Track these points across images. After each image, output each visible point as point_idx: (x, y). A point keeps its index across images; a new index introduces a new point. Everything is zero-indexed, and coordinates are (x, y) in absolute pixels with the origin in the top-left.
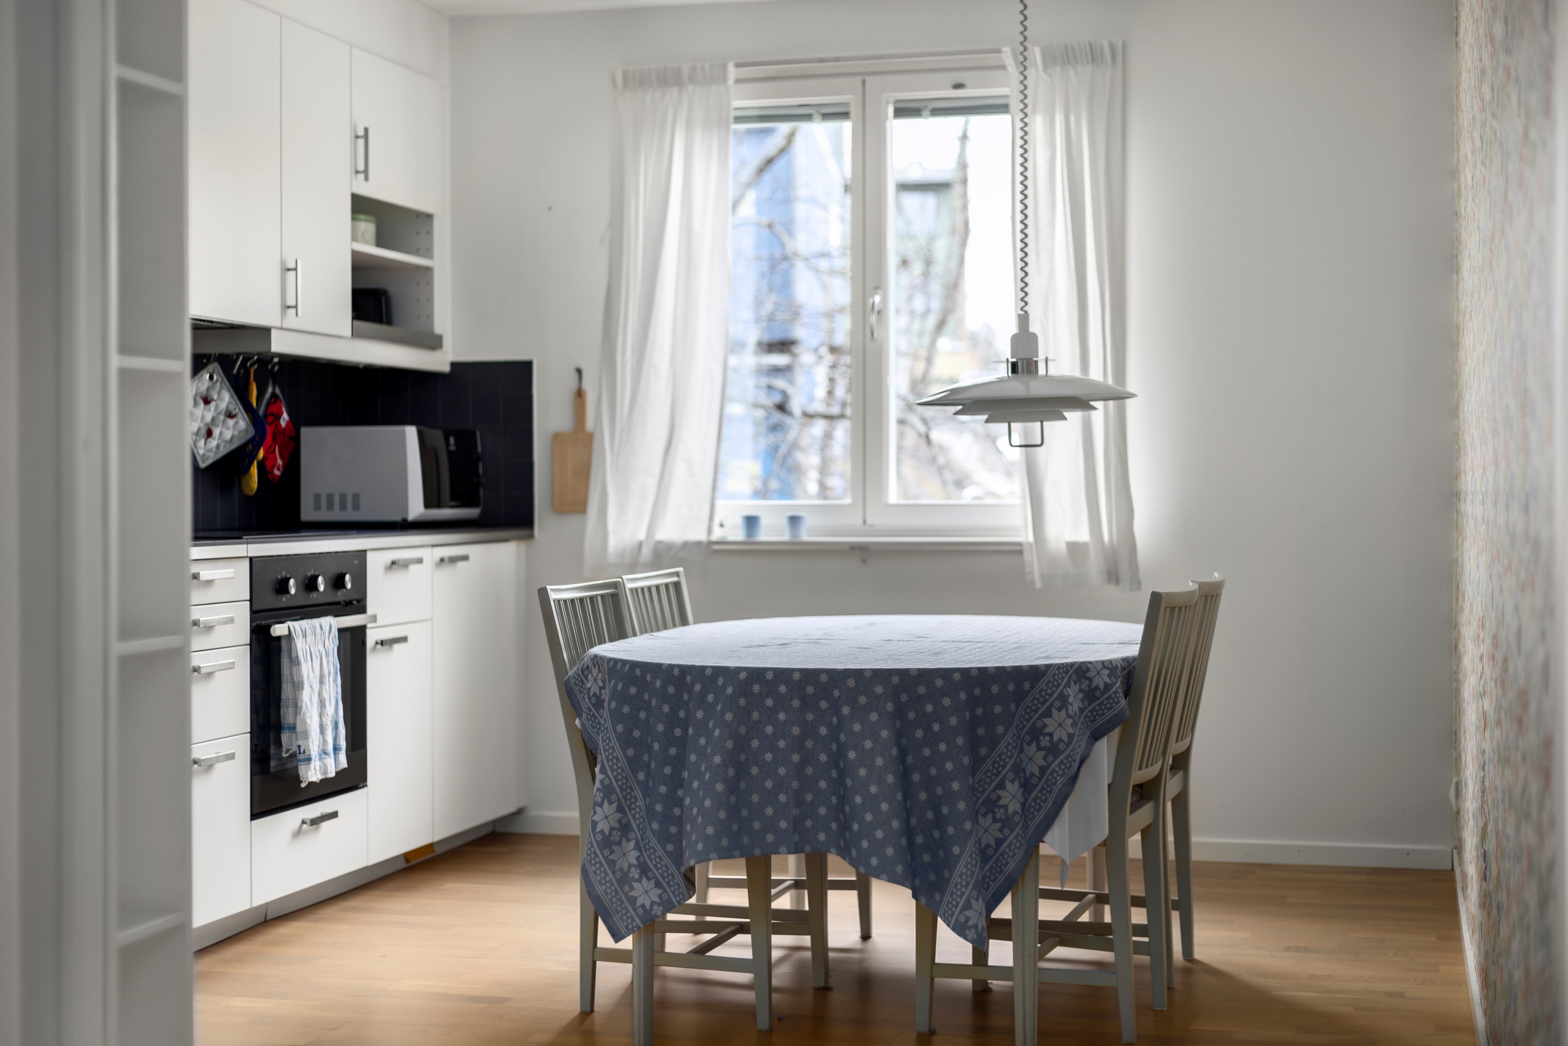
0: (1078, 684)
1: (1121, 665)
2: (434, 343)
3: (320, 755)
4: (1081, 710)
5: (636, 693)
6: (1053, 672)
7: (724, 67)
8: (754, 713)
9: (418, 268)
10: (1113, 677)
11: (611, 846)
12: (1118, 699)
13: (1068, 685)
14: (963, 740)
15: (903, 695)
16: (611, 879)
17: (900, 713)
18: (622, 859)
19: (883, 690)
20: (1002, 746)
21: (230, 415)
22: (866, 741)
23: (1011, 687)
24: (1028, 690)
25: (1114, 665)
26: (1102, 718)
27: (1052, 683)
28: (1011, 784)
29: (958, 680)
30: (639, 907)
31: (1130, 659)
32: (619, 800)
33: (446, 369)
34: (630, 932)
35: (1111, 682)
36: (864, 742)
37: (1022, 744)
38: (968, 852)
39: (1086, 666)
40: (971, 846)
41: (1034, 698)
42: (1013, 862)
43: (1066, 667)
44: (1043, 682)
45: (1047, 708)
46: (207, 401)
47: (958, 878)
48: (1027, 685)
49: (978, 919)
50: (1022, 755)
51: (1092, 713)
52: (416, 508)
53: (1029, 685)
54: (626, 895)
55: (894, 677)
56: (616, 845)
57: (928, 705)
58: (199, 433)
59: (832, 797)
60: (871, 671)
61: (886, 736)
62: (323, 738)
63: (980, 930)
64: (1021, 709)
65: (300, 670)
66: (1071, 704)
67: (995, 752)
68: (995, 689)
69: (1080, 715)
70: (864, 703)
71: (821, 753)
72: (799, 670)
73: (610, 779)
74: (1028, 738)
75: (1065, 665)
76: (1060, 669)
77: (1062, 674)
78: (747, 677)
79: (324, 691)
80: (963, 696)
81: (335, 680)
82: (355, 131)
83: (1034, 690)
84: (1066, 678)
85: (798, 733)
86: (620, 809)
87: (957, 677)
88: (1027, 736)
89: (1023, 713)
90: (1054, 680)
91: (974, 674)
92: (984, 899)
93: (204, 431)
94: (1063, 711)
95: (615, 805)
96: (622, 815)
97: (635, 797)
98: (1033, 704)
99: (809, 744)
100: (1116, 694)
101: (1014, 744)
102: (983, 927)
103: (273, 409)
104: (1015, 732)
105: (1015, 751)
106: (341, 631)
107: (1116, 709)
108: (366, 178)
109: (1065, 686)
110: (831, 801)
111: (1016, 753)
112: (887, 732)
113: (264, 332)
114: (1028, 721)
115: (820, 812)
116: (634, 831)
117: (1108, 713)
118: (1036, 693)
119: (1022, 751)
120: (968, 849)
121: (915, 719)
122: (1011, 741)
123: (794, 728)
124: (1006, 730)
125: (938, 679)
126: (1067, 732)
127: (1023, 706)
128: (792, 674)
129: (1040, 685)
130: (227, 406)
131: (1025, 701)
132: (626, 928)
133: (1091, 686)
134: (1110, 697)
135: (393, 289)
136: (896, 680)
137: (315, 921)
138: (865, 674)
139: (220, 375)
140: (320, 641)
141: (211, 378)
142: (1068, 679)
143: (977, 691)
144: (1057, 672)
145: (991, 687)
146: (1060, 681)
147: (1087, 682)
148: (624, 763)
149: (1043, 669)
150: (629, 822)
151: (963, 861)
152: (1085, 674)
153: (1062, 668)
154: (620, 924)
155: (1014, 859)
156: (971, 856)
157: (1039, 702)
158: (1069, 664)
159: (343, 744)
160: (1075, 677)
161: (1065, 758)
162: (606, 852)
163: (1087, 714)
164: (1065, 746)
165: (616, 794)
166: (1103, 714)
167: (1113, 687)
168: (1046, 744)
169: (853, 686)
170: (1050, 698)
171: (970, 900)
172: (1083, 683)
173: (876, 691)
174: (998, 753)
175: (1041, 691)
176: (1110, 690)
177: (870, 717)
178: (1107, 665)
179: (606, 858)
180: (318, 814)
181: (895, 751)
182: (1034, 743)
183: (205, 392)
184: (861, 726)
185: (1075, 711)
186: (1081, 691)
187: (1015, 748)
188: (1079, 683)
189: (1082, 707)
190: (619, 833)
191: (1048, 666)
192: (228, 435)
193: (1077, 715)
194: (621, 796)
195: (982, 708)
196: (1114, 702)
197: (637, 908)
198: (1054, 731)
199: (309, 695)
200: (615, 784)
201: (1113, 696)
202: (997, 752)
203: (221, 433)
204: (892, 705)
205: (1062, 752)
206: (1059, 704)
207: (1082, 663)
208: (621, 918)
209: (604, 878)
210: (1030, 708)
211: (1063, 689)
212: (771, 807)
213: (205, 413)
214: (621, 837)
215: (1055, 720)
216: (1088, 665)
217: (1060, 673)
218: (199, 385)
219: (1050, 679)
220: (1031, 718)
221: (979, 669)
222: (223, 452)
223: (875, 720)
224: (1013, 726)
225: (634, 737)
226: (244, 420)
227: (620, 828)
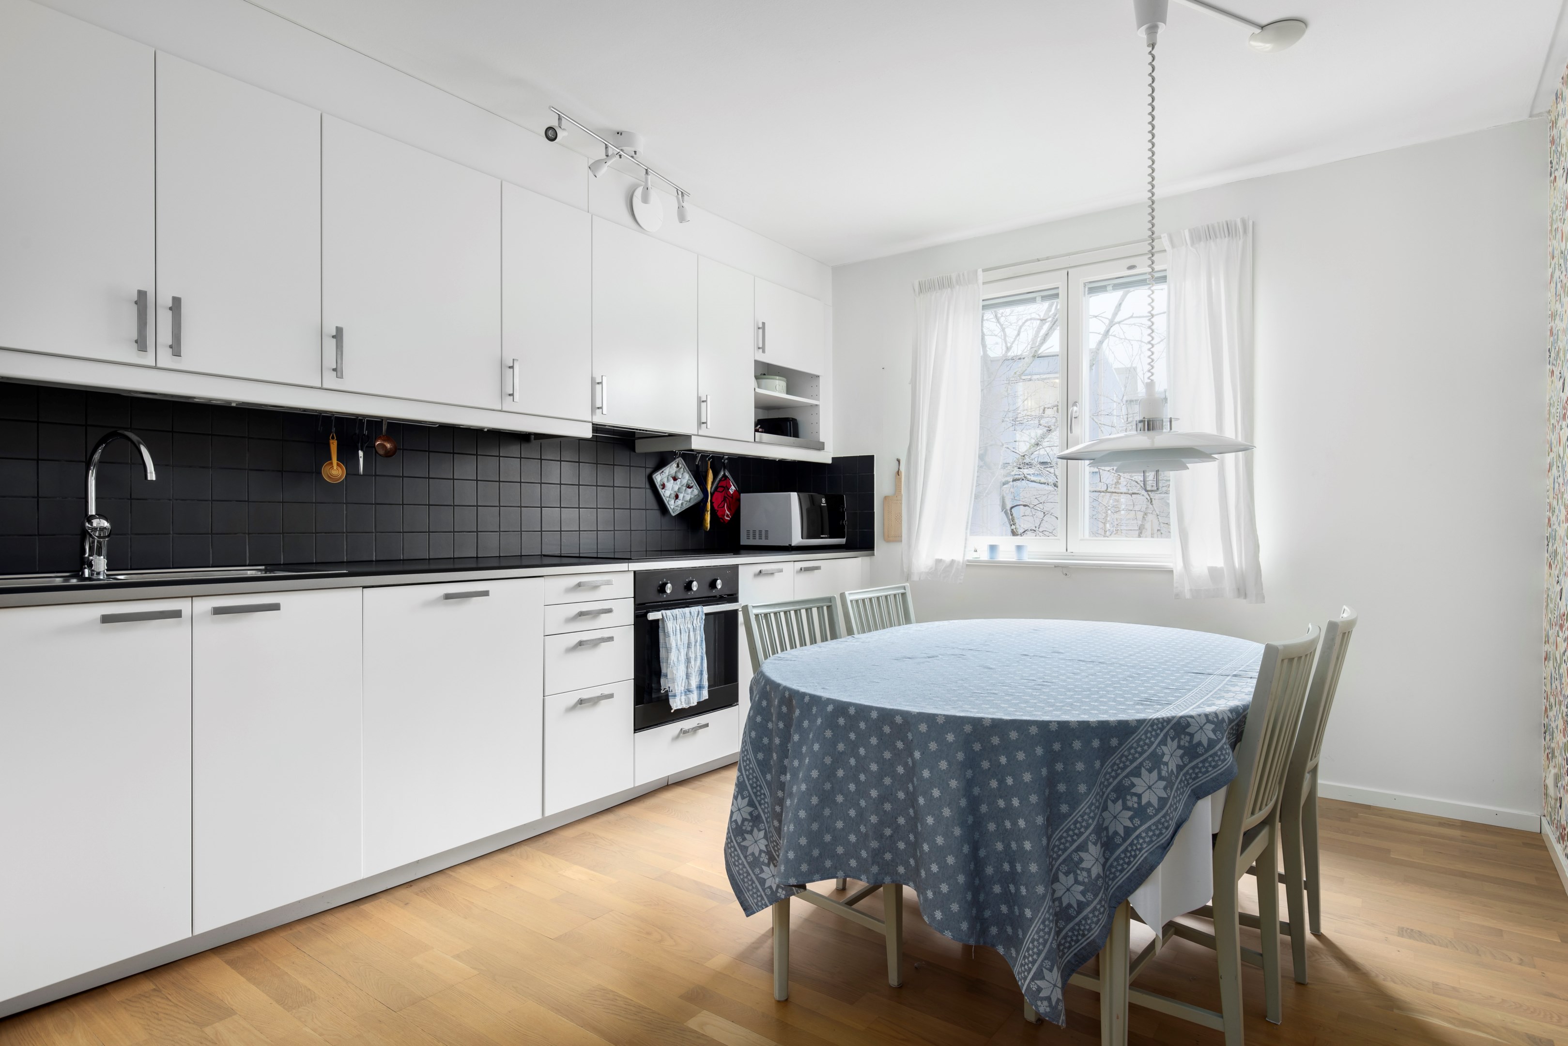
0: (1176, 741)
1: (1228, 717)
2: (820, 447)
3: (685, 692)
4: (1180, 768)
5: (766, 706)
6: (1145, 729)
7: (976, 271)
8: (839, 745)
9: (812, 406)
10: (1219, 732)
11: (743, 834)
12: (1225, 756)
13: (1163, 742)
14: (1037, 798)
15: (976, 744)
16: (743, 862)
17: (972, 762)
18: (753, 845)
19: (954, 739)
20: (1083, 807)
21: (689, 487)
22: (935, 790)
23: (1096, 743)
24: (1116, 746)
25: (1220, 718)
26: (1205, 776)
27: (1144, 740)
28: (1094, 846)
29: (1034, 733)
30: (767, 888)
31: (1239, 708)
32: (750, 795)
33: (830, 462)
34: (760, 908)
35: (1216, 738)
36: (933, 790)
37: (1106, 802)
38: (1040, 918)
39: (1186, 721)
40: (1043, 912)
41: (1123, 756)
42: (1098, 928)
43: (1162, 723)
44: (1133, 739)
45: (1136, 767)
46: (675, 479)
47: (1029, 944)
48: (1114, 742)
49: (1052, 991)
50: (1105, 814)
51: (1194, 770)
52: (797, 539)
53: (1117, 742)
54: (757, 876)
55: (967, 726)
56: (748, 834)
57: (1002, 757)
58: (671, 496)
59: (910, 834)
60: (943, 717)
61: (955, 787)
62: (688, 681)
63: (1054, 1003)
64: (1107, 766)
65: (669, 640)
66: (1166, 764)
67: (1077, 811)
68: (1077, 745)
69: (1178, 773)
70: (935, 749)
71: (899, 790)
72: (877, 709)
73: (743, 778)
74: (1113, 795)
75: (1161, 720)
76: (1154, 726)
77: (1156, 731)
78: (833, 710)
79: (690, 653)
80: (1039, 751)
81: (701, 645)
82: (757, 325)
83: (1123, 747)
84: (1162, 735)
85: (876, 769)
86: (751, 804)
87: (1034, 730)
88: (1112, 793)
89: (1109, 770)
90: (1146, 737)
91: (1054, 727)
92: (1059, 968)
93: (673, 496)
94: (1154, 772)
95: (747, 800)
96: (754, 809)
97: (764, 794)
98: (1121, 762)
99: (887, 781)
100: (1221, 751)
101: (1097, 804)
102: (1058, 1000)
103: (724, 484)
104: (1099, 791)
105: (1098, 810)
106: (706, 614)
107: (1222, 767)
108: (764, 352)
109: (1159, 745)
110: (910, 838)
111: (1099, 814)
112: (956, 782)
113: (688, 438)
114: (1115, 778)
115: (899, 847)
116: (764, 823)
117: (1212, 772)
118: (1124, 750)
119: (1105, 808)
120: (1040, 914)
121: (989, 769)
122: (1094, 801)
123: (872, 764)
124: (1089, 790)
125: (1013, 732)
126: (1158, 797)
127: (1110, 763)
128: (871, 712)
129: (1130, 742)
130: (687, 482)
131: (1113, 757)
132: (756, 905)
133: (1192, 741)
134: (1215, 754)
135: (799, 418)
136: (968, 728)
137: (693, 789)
138: (938, 720)
139: (683, 465)
140: (689, 622)
141: (678, 466)
142: (1164, 735)
143: (1057, 746)
144: (1150, 729)
145: (1072, 743)
146: (1153, 739)
147: (1188, 738)
148: (754, 764)
149: (1133, 725)
150: (759, 814)
151: (1035, 927)
152: (1185, 730)
153: (1157, 725)
154: (751, 901)
155: (1098, 925)
156: (1043, 922)
157: (1127, 759)
158: (1165, 719)
159: (706, 683)
160: (1172, 733)
161: (1153, 824)
162: (739, 839)
163: (1188, 771)
164: (1154, 811)
165: (748, 790)
166: (1207, 772)
167: (1219, 743)
168: (1133, 805)
169: (925, 731)
170: (1140, 757)
171: (1042, 970)
172: (1182, 739)
173: (948, 739)
174: (1080, 813)
175: (1131, 748)
176: (1216, 746)
177: (939, 765)
178: (1212, 719)
179: (739, 844)
180: (695, 725)
181: (963, 802)
182: (1120, 802)
183: (674, 474)
184: (930, 773)
185: (1172, 770)
186: (1179, 747)
187: (1098, 808)
188: (1177, 739)
189: (1182, 764)
190: (751, 824)
191: (1140, 722)
192: (688, 498)
193: (1174, 774)
194: (751, 793)
195: (1062, 763)
196: (1220, 760)
197: (766, 889)
198: (1143, 793)
199: (676, 655)
200: (747, 782)
201: (1219, 753)
202: (1079, 811)
203: (684, 497)
204: (963, 755)
205: (1151, 817)
206: (1150, 765)
207: (1181, 717)
208: (752, 896)
209: (738, 861)
210: (1118, 765)
211: (1156, 748)
212: (854, 835)
213: (674, 485)
214: (753, 827)
215: (1145, 782)
216: (1189, 719)
217: (1153, 730)
218: (670, 470)
219: (1141, 736)
220: (1117, 775)
221: (1059, 723)
222: (685, 507)
223: (945, 768)
224: (1096, 785)
225: (764, 743)
226: (697, 489)
227: (751, 819)
